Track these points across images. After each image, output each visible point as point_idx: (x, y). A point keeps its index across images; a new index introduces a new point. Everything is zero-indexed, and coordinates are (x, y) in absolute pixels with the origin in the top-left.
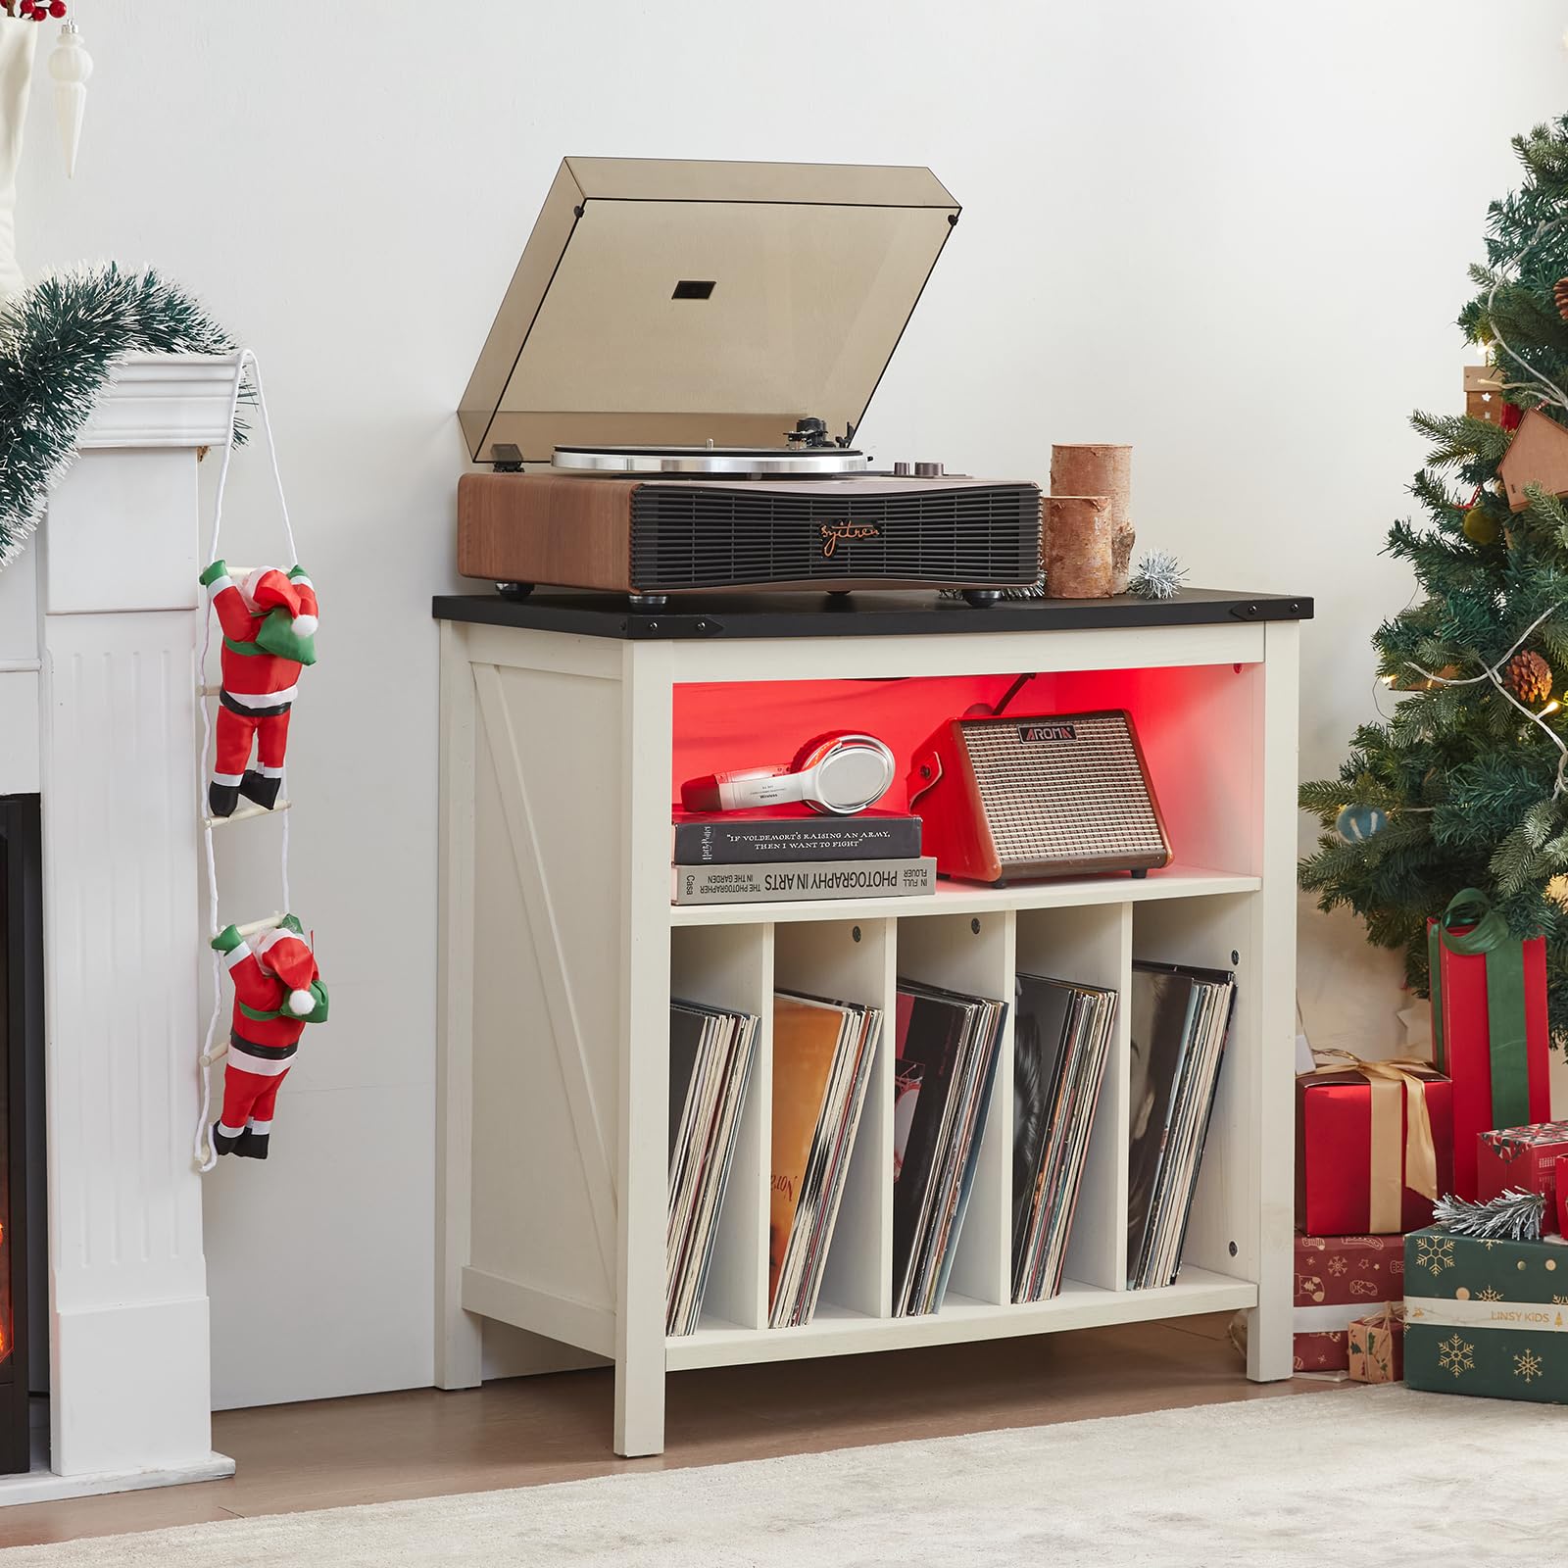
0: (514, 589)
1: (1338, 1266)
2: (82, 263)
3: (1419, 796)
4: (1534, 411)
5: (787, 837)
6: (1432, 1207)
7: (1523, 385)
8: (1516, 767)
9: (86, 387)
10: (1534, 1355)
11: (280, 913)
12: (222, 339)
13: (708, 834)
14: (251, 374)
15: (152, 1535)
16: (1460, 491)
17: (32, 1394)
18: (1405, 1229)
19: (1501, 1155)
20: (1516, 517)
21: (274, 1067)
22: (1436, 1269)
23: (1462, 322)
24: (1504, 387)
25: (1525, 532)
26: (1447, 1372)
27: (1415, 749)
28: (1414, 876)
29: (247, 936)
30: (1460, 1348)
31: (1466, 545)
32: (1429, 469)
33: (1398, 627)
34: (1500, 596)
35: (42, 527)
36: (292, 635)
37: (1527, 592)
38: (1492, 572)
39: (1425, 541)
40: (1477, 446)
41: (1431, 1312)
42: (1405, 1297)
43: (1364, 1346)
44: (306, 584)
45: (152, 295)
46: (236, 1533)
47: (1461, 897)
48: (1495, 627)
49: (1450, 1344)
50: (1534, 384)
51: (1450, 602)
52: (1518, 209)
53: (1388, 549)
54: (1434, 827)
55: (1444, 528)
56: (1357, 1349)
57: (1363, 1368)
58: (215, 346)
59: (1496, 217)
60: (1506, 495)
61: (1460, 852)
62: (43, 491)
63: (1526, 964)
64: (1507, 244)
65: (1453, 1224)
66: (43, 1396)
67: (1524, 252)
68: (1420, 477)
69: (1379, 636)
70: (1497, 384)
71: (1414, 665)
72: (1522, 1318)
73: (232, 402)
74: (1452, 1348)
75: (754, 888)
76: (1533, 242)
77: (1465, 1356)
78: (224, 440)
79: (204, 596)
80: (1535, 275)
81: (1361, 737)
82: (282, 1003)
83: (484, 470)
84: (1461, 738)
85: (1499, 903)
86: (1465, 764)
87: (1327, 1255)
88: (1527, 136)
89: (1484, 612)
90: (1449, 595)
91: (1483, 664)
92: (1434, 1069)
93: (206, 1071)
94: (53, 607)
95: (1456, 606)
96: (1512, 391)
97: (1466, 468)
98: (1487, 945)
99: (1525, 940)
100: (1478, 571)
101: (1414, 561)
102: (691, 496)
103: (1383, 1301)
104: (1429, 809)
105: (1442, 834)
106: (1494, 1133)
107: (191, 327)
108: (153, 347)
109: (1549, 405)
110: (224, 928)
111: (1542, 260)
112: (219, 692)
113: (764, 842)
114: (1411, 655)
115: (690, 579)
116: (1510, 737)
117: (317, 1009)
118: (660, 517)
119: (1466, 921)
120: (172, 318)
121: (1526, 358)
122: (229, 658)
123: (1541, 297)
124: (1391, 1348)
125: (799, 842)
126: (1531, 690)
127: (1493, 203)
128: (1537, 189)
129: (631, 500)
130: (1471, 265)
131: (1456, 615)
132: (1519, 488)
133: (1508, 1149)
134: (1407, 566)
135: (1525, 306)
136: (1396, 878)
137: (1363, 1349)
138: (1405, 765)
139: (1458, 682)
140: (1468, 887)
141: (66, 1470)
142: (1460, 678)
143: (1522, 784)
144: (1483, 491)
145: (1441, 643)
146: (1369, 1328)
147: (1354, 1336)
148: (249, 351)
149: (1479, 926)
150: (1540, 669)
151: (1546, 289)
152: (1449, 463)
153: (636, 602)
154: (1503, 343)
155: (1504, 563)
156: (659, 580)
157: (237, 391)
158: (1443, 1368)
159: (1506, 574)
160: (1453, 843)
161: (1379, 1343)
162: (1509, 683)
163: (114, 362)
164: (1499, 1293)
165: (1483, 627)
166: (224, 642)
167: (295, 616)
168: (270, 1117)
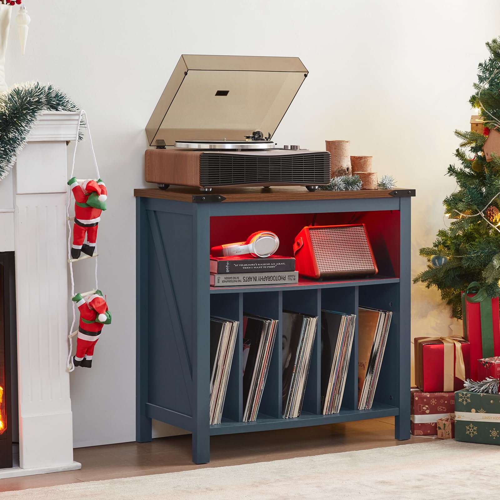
0: (164, 186)
1: (434, 402)
2: (27, 82)
3: (458, 252)
4: (493, 129)
5: (253, 265)
6: (463, 383)
7: (490, 121)
8: (489, 243)
9: (29, 122)
10: (496, 430)
11: (95, 289)
12: (75, 106)
13: (228, 264)
14: (84, 118)
15: (53, 488)
16: (470, 155)
17: (13, 443)
18: (455, 390)
19: (485, 367)
20: (488, 163)
21: (93, 339)
22: (465, 403)
23: (470, 101)
24: (484, 122)
25: (491, 168)
26: (468, 436)
27: (457, 237)
28: (457, 277)
29: (84, 297)
30: (473, 428)
31: (472, 172)
32: (460, 148)
33: (451, 199)
34: (483, 188)
35: (15, 167)
36: (98, 201)
37: (492, 187)
38: (481, 181)
39: (459, 171)
40: (476, 140)
41: (463, 416)
42: (455, 412)
43: (442, 427)
44: (103, 184)
45: (51, 92)
46: (82, 487)
47: (472, 284)
48: (482, 198)
49: (470, 427)
50: (494, 121)
51: (467, 190)
52: (488, 65)
53: (448, 174)
54: (463, 262)
55: (465, 167)
56: (440, 428)
57: (442, 435)
58: (72, 109)
59: (481, 68)
60: (485, 156)
61: (471, 270)
62: (15, 155)
63: (493, 306)
64: (484, 76)
65: (470, 388)
66: (17, 443)
67: (490, 79)
68: (458, 151)
69: (445, 201)
70: (482, 121)
71: (456, 211)
72: (492, 418)
73: (78, 126)
74: (470, 428)
75: (239, 281)
76: (493, 76)
77: (474, 430)
78: (75, 139)
79: (69, 189)
80: (493, 87)
81: (440, 233)
82: (96, 318)
83: (153, 148)
84: (471, 234)
85: (484, 286)
86: (473, 242)
87: (430, 398)
88: (490, 42)
89: (478, 193)
90: (467, 188)
91: (478, 210)
92: (464, 339)
93: (71, 340)
94: (19, 192)
95: (469, 191)
96: (486, 123)
97: (472, 148)
98: (480, 300)
99: (492, 298)
100: (476, 180)
101: (456, 177)
102: (219, 156)
103: (448, 413)
104: (461, 256)
105: (465, 264)
106: (483, 360)
107: (64, 103)
108: (51, 109)
109: (498, 128)
110: (76, 294)
111: (496, 82)
112: (74, 219)
113: (246, 266)
114: (455, 207)
115: (219, 183)
116: (487, 233)
117: (107, 320)
118: (209, 163)
119: (474, 292)
120: (57, 100)
121: (491, 113)
122: (77, 208)
123: (495, 93)
124: (451, 428)
125: (257, 266)
126: (493, 218)
127: (480, 64)
128: (494, 59)
129: (200, 157)
130: (474, 83)
131: (469, 195)
132: (489, 154)
133: (487, 365)
134: (454, 179)
135: (490, 96)
136: (451, 278)
137: (442, 428)
138: (454, 242)
139: (470, 216)
140: (474, 281)
141: (24, 467)
142: (471, 214)
143: (491, 248)
144: (478, 155)
145: (465, 203)
146: (444, 421)
147: (439, 424)
148: (83, 110)
149: (478, 294)
150: (496, 212)
151: (497, 91)
152: (467, 146)
153: (202, 190)
154: (483, 108)
155: (485, 178)
156: (209, 183)
157: (80, 123)
158: (467, 434)
159: (485, 182)
160: (469, 267)
161: (447, 426)
162: (486, 216)
163: (38, 114)
164: (485, 410)
165: (478, 198)
166: (76, 203)
167: (99, 195)
168: (92, 354)
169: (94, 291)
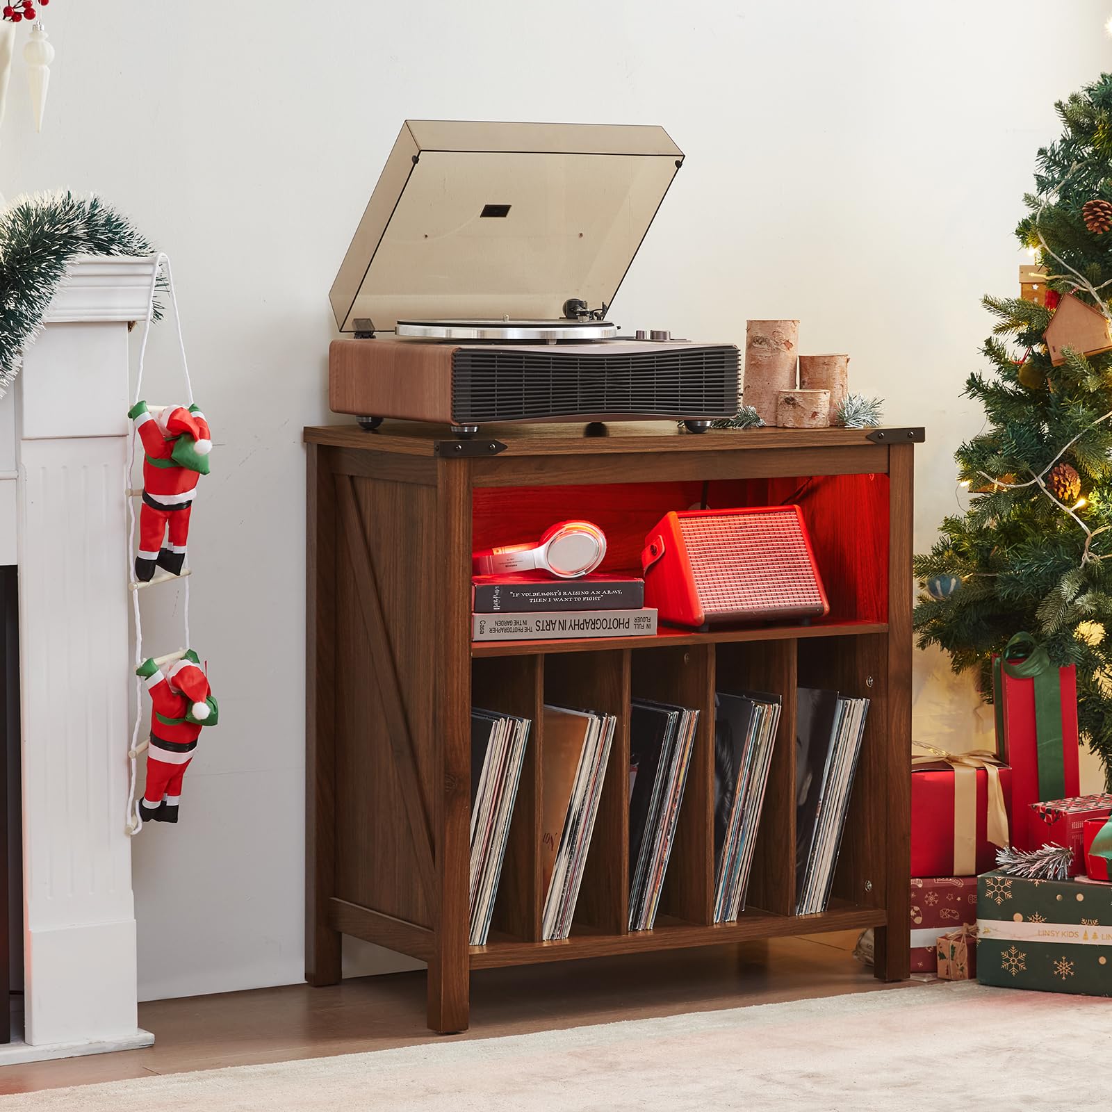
0: (370, 421)
1: (931, 899)
2: (47, 192)
3: (987, 566)
4: (1069, 294)
5: (551, 594)
7: (1061, 277)
8: (1056, 546)
9: (50, 279)
10: (1068, 960)
12: (146, 245)
13: (497, 591)
14: (166, 271)
16: (1016, 352)
17: (12, 993)
18: (978, 873)
19: (1045, 820)
20: (1055, 370)
21: (177, 758)
22: (999, 900)
23: (1018, 233)
24: (1048, 278)
25: (1061, 381)
26: (1007, 972)
27: (982, 533)
28: (983, 622)
29: (160, 666)
30: (1016, 955)
31: (1020, 390)
32: (994, 337)
33: (973, 447)
34: (1044, 425)
35: (19, 378)
36: (194, 453)
37: (1063, 422)
38: (1040, 408)
39: (992, 387)
40: (1029, 319)
41: (996, 930)
42: (978, 920)
43: (948, 954)
44: (200, 417)
45: (96, 214)
46: (155, 1087)
47: (1016, 639)
48: (1040, 447)
49: (1009, 953)
50: (1068, 276)
51: (1009, 429)
52: (1058, 153)
53: (966, 393)
54: (998, 587)
55: (1005, 378)
56: (942, 956)
57: (947, 970)
58: (140, 251)
59: (1042, 159)
60: (1049, 354)
61: (1016, 605)
62: (19, 352)
63: (1061, 684)
64: (1050, 178)
65: (1009, 868)
66: (19, 994)
67: (1062, 184)
68: (989, 342)
69: (959, 453)
70: (1043, 276)
71: (983, 474)
72: (1060, 934)
73: (150, 290)
74: (1010, 955)
75: (527, 629)
76: (1068, 177)
77: (1020, 961)
78: (145, 316)
79: (132, 426)
80: (1070, 200)
81: (946, 525)
82: (187, 711)
83: (349, 338)
84: (1016, 525)
85: (1043, 642)
86: (1019, 543)
87: (924, 891)
88: (1066, 101)
89: (1033, 436)
90: (1010, 423)
91: (1032, 473)
92: (998, 760)
93: (134, 761)
94: (27, 434)
95: (1013, 432)
96: (1052, 281)
97: (1020, 335)
98: (1035, 671)
99: (1061, 667)
100: (1029, 408)
101: (984, 402)
102: (494, 356)
103: (962, 925)
104: (994, 573)
105: (1003, 592)
106: (1040, 804)
107: (123, 237)
108: (97, 252)
109: (1079, 291)
110: (145, 660)
111: (1075, 189)
112: (141, 493)
113: (536, 597)
114: (981, 466)
115: (493, 415)
116: (1051, 525)
117: (210, 716)
118: (473, 371)
119: (1020, 654)
120: (110, 231)
121: (1063, 258)
122: (149, 470)
123: (1073, 215)
124: (966, 956)
125: (560, 597)
126: (1065, 491)
127: (1041, 149)
128: (1072, 139)
129: (452, 359)
130: (1025, 194)
131: (1013, 439)
132: (1058, 348)
133: (1050, 816)
134: (978, 406)
135: (1062, 221)
136: (972, 624)
137: (947, 957)
138: (977, 544)
139: (1014, 486)
140: (1020, 631)
141: (35, 1041)
142: (1016, 483)
143: (1060, 557)
144: (1033, 352)
145: (1003, 457)
146: (952, 941)
147: (941, 947)
148: (164, 254)
149: (1028, 659)
150: (1072, 476)
151: (1077, 209)
152: (1009, 332)
153: (456, 431)
154: (1046, 247)
155: (1047, 402)
156: (472, 416)
157: (155, 283)
158: (1004, 969)
159: (1049, 411)
160: (1011, 599)
161: (958, 952)
162: (1052, 487)
163: (69, 262)
164: (1043, 917)
165: (1033, 447)
166: (145, 459)
167: (196, 440)
168: (179, 793)
169: (181, 653)
